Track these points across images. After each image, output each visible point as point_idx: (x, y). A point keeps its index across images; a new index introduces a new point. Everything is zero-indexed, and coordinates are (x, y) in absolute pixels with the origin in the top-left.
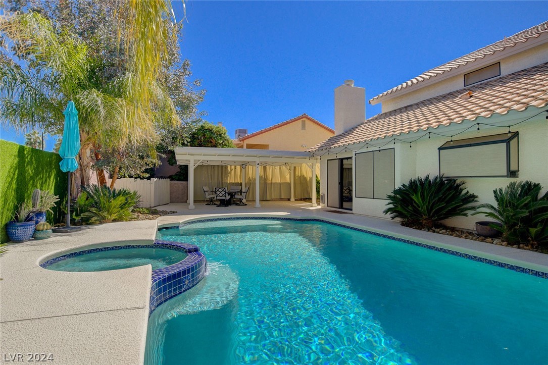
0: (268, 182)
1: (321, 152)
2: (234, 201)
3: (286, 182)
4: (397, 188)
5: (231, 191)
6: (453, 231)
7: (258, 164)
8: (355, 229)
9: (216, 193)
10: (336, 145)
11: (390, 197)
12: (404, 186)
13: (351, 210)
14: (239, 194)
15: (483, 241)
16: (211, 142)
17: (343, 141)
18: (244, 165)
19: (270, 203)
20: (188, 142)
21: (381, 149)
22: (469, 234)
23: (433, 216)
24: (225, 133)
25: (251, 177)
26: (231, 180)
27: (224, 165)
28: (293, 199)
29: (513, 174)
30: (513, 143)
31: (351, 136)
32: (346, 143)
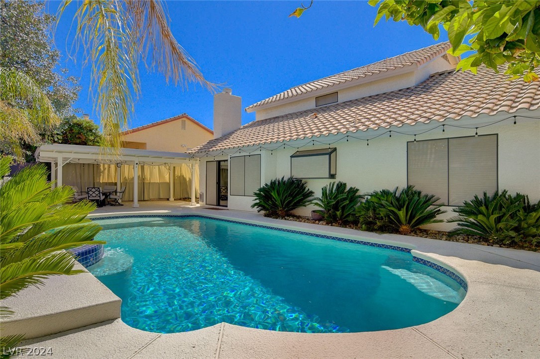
0: (146, 181)
1: (200, 154)
2: (108, 201)
3: (165, 182)
4: (262, 187)
5: (105, 191)
6: (298, 218)
7: (137, 164)
8: (228, 221)
9: (88, 193)
10: (214, 149)
11: (256, 194)
12: (266, 185)
13: (227, 206)
14: (114, 194)
15: (314, 223)
16: (80, 138)
17: (220, 145)
18: (118, 165)
19: (148, 203)
20: (59, 139)
21: (250, 154)
22: (307, 220)
23: (285, 208)
24: (96, 129)
25: (127, 177)
26: (103, 179)
27: (96, 163)
28: (172, 199)
29: (332, 176)
30: (333, 155)
31: (228, 140)
32: (222, 148)
